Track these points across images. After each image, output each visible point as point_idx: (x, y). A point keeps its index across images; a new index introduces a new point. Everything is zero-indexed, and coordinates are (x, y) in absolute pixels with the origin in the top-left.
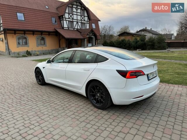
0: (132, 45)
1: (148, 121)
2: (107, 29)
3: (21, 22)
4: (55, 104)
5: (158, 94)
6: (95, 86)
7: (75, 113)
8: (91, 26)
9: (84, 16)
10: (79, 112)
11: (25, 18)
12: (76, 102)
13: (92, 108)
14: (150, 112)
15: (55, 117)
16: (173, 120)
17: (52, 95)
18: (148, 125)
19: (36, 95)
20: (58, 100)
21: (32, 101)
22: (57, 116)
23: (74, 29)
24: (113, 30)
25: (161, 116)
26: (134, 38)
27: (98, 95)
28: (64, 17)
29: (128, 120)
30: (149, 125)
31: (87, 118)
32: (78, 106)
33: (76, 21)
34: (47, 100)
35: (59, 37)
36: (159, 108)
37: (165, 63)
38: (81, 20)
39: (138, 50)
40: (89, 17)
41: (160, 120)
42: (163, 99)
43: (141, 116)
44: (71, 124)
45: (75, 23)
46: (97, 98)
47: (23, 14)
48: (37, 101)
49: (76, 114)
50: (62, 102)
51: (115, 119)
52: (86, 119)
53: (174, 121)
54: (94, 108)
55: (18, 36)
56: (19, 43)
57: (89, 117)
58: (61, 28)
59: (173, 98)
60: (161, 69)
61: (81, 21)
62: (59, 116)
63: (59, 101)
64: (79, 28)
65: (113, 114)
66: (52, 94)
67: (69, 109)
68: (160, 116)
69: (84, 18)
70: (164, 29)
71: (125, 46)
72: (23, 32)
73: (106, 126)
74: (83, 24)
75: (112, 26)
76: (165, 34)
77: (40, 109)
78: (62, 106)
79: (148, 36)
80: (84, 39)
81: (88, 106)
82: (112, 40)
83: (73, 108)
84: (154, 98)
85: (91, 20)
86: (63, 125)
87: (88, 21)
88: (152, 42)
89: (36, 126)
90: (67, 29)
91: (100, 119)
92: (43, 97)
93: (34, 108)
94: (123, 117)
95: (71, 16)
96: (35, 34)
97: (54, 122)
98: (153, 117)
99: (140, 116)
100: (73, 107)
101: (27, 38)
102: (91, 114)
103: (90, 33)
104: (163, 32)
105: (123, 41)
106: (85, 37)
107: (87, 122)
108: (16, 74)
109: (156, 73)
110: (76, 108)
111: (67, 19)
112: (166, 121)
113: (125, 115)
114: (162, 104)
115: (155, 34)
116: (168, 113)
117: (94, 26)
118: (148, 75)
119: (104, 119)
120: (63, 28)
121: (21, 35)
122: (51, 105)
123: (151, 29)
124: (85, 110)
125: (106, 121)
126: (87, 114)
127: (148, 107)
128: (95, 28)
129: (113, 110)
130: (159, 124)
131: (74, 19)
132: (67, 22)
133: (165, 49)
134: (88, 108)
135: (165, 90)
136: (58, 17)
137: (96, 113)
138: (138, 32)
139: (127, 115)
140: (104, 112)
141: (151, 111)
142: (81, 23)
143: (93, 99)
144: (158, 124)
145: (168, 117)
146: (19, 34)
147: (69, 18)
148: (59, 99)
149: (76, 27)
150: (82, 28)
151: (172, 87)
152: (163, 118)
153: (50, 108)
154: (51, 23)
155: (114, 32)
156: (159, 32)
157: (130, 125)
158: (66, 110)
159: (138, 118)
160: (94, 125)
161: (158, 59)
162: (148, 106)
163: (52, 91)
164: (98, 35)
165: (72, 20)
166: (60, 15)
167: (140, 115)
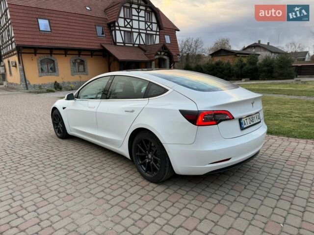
0: (234, 71)
1: (237, 207)
2: (191, 44)
3: (44, 33)
4: (75, 172)
5: (266, 157)
6: (144, 140)
7: (106, 188)
8: (162, 39)
9: (152, 23)
10: (114, 187)
11: (52, 28)
12: (113, 169)
13: (140, 179)
14: (245, 188)
15: (68, 196)
16: (287, 206)
17: (74, 157)
18: (235, 215)
19: (48, 155)
20: (83, 165)
21: (37, 165)
22: (73, 194)
23: (134, 44)
24: (202, 45)
25: (265, 197)
26: (237, 60)
27: (150, 156)
28: (117, 24)
29: (199, 204)
30: (239, 214)
31: (126, 198)
32: (114, 177)
33: (138, 31)
34: (63, 164)
35: (109, 59)
36: (263, 182)
37: (288, 102)
38: (146, 30)
39: (243, 80)
40: (159, 23)
41: (262, 205)
42: (273, 165)
43: (227, 197)
44: (94, 210)
45: (135, 35)
46: (147, 161)
47: (49, 20)
48: (46, 165)
49: (108, 191)
50: (89, 168)
51: (176, 202)
52: (123, 200)
53: (287, 208)
54: (142, 180)
55: (40, 58)
56: (42, 70)
57: (129, 196)
58: (112, 44)
59: (293, 164)
60: (279, 112)
61: (145, 32)
62: (76, 195)
63: (84, 167)
64: (142, 43)
65: (175, 192)
66: (75, 154)
67: (97, 181)
68: (262, 198)
69: (151, 26)
70: (291, 44)
71: (221, 72)
72: (48, 52)
73: (156, 214)
74: (149, 36)
75: (200, 40)
76: (294, 51)
77: (47, 181)
78: (87, 176)
79: (263, 55)
80: (151, 62)
81: (132, 177)
82: (199, 64)
83: (105, 180)
84: (256, 163)
85: (163, 29)
86: (78, 211)
87: (158, 30)
88: (268, 66)
89: (29, 212)
90: (122, 44)
91: (148, 201)
92: (59, 159)
93: (38, 179)
94: (192, 198)
95: (128, 23)
96: (69, 54)
97: (65, 204)
98: (249, 199)
99: (223, 196)
100: (106, 177)
101: (55, 62)
102: (135, 191)
103: (161, 52)
104: (290, 48)
105: (218, 64)
106: (152, 59)
107: (123, 206)
108: (26, 121)
109: (259, 116)
110: (111, 179)
111: (121, 29)
112: (273, 206)
113: (197, 194)
114: (270, 174)
115: (275, 53)
116: (279, 192)
117: (168, 39)
118: (240, 120)
119: (155, 201)
120: (115, 43)
121: (46, 56)
122: (68, 173)
123: (268, 43)
124: (125, 183)
125: (159, 205)
126: (126, 191)
127: (242, 179)
128: (169, 42)
129: (176, 185)
130: (259, 213)
131: (134, 27)
132: (122, 32)
133: (292, 78)
134: (132, 180)
135: (280, 149)
136: (106, 25)
137: (143, 190)
138: (244, 49)
139: (199, 194)
140: (160, 188)
141: (247, 187)
142: (146, 34)
143: (141, 165)
144: (256, 214)
145: (278, 200)
146: (42, 55)
147: (125, 27)
148: (84, 163)
149: (137, 42)
150: (147, 43)
151: (294, 142)
152: (267, 201)
153: (64, 179)
154: (96, 36)
155: (203, 50)
156: (283, 50)
157: (201, 213)
158: (91, 183)
159: (219, 201)
160: (135, 212)
161: (277, 95)
162: (243, 177)
163: (77, 148)
164: (174, 54)
165: (130, 30)
166: (109, 22)
167: (224, 194)
